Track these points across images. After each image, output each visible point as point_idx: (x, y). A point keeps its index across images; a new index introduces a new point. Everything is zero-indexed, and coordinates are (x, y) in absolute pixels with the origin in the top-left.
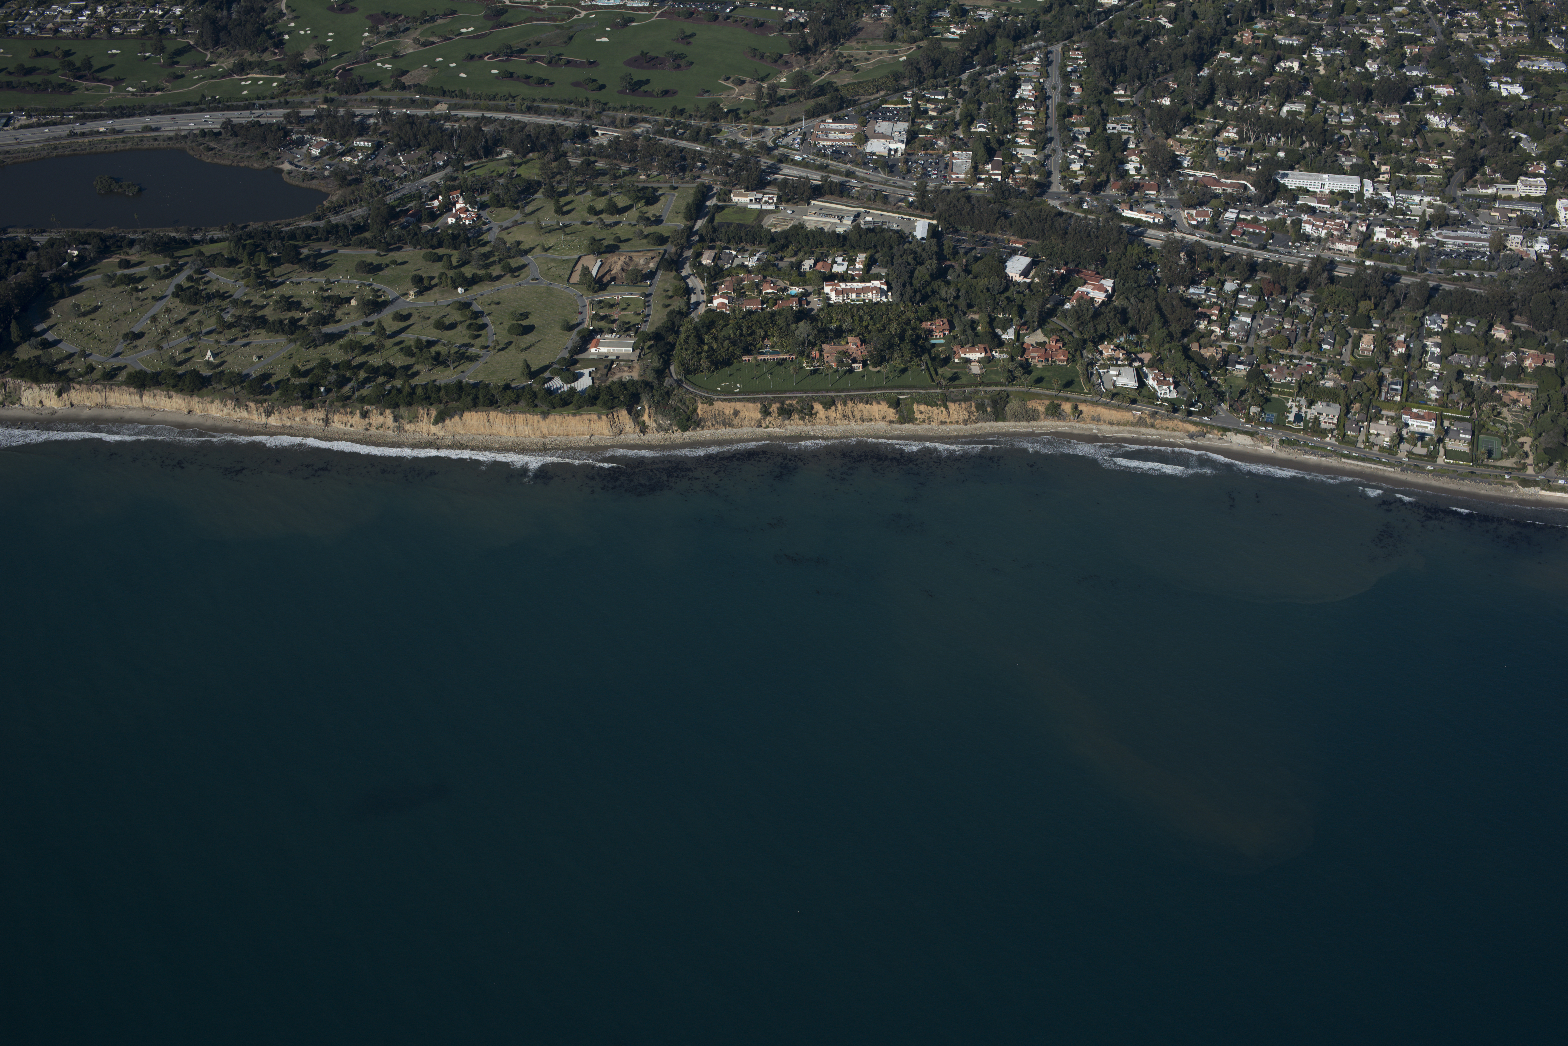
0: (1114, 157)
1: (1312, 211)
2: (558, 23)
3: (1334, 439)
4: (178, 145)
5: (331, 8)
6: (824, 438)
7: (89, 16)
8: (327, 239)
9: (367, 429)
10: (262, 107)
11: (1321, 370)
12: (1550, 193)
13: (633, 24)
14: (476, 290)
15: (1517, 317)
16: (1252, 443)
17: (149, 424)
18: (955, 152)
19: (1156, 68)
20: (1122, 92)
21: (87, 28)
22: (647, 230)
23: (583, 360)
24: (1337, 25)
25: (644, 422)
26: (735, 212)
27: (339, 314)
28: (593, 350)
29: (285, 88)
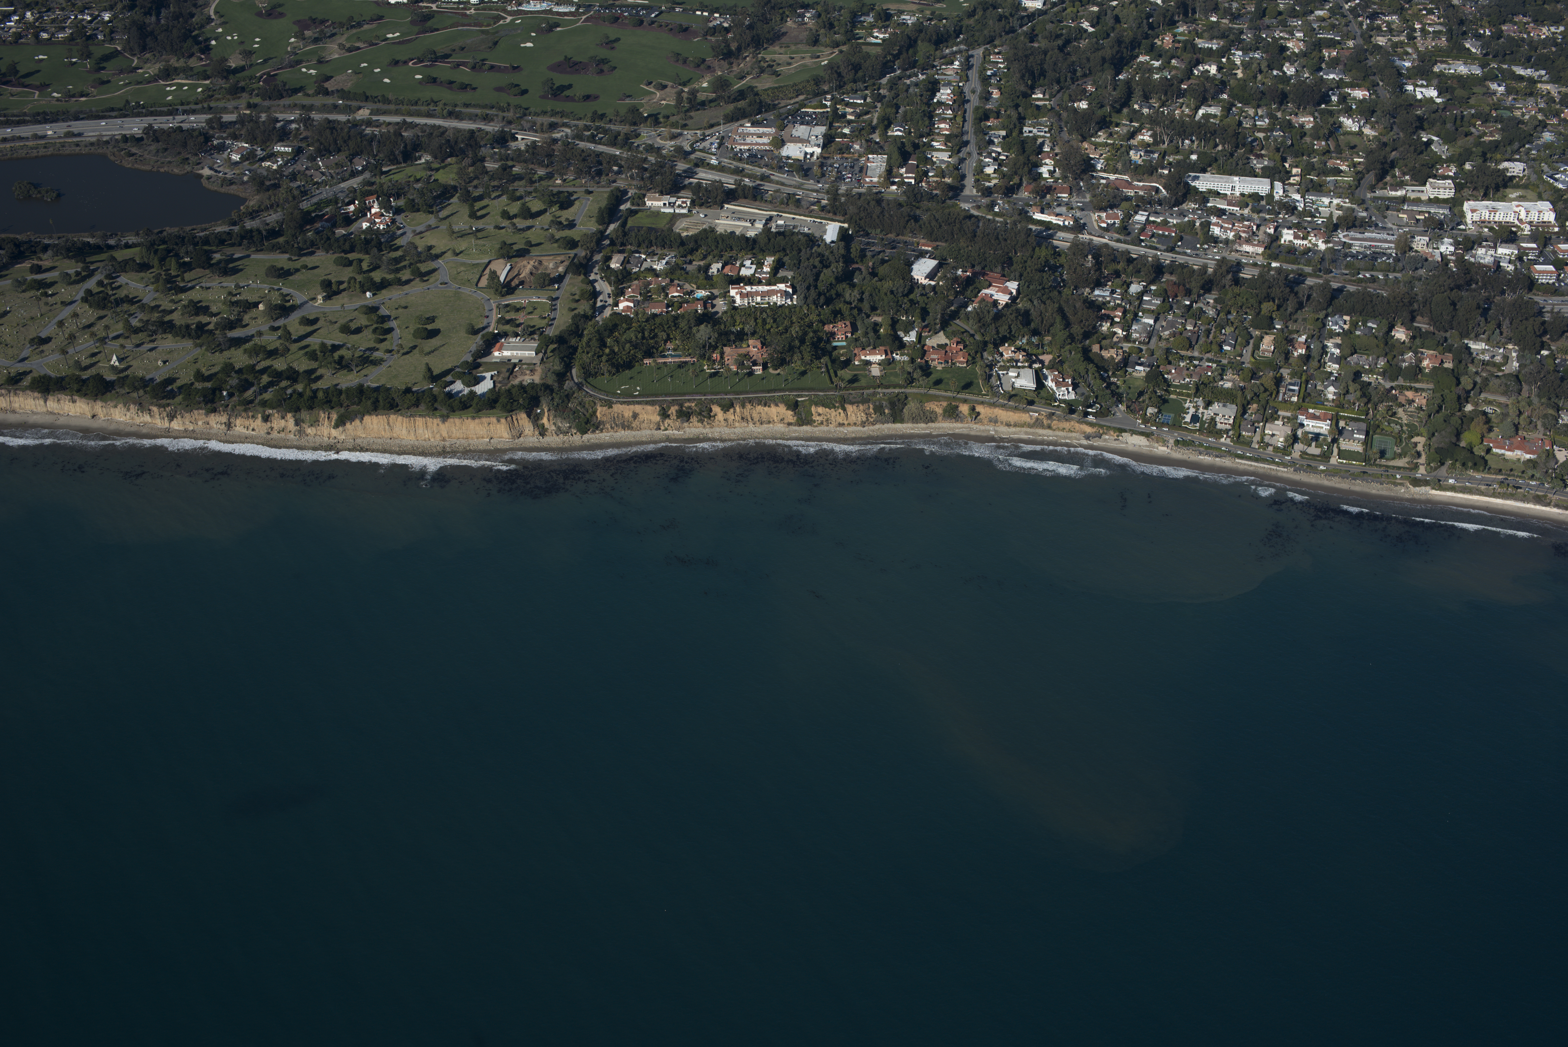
0: (1029, 160)
1: (1220, 213)
2: (483, 28)
3: (1229, 440)
4: (100, 151)
5: (259, 14)
6: (722, 440)
7: (17, 22)
8: (240, 245)
9: (269, 433)
10: (185, 112)
11: (1220, 371)
12: (1458, 195)
13: (559, 29)
14: (385, 294)
15: (1419, 318)
16: (1147, 443)
17: (53, 429)
18: (870, 156)
19: (1075, 71)
20: (1041, 96)
21: (14, 33)
22: (559, 234)
23: (486, 363)
24: (1258, 29)
25: (543, 425)
26: (648, 216)
27: (246, 318)
28: (496, 354)
29: (209, 94)
